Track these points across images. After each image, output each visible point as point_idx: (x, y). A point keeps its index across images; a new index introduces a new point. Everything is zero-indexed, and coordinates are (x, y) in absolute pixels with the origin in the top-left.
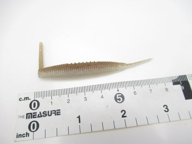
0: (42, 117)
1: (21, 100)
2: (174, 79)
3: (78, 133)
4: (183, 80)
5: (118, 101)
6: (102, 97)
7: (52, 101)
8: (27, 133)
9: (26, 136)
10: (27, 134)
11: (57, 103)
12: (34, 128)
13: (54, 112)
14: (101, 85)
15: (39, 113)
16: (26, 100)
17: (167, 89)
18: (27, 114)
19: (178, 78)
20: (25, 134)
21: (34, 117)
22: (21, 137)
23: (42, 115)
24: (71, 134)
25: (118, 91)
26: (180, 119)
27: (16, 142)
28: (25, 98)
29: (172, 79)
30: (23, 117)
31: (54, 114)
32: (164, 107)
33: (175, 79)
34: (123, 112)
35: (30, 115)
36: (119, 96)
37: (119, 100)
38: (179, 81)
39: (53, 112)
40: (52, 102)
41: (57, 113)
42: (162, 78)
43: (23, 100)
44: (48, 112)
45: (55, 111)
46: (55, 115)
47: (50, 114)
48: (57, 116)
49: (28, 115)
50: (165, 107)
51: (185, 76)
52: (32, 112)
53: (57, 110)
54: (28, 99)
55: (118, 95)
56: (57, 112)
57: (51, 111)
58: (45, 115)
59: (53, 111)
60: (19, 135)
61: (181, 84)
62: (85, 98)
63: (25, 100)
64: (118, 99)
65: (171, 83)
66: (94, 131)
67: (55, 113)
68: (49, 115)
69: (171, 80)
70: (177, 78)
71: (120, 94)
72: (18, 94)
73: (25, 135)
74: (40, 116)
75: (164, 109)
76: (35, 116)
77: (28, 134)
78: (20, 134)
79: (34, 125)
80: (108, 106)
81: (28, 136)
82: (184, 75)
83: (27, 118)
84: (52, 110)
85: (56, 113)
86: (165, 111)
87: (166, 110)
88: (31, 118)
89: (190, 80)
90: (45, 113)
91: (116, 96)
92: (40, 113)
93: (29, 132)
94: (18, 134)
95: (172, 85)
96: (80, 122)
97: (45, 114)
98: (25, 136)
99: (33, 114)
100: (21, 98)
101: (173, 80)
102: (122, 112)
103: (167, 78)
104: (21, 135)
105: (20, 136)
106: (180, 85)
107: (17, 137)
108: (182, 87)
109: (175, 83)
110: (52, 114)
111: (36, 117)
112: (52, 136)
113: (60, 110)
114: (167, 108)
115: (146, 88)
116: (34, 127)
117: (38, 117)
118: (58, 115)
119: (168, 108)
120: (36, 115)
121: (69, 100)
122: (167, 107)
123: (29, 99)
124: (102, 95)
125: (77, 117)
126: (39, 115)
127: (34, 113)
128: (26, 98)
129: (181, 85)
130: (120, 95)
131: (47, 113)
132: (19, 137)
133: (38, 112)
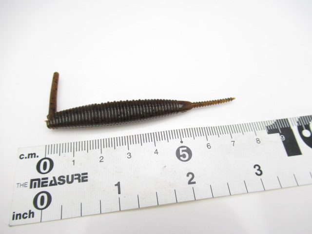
0: (57, 185)
1: (23, 158)
2: (269, 125)
3: (117, 210)
4: (283, 127)
5: (182, 158)
6: (156, 152)
7: (74, 159)
8: (30, 211)
9: (30, 217)
10: (31, 214)
11: (83, 162)
12: (42, 203)
13: (77, 177)
14: (155, 134)
15: (52, 179)
16: (32, 157)
17: (258, 141)
18: (32, 180)
19: (275, 122)
20: (28, 213)
21: (43, 186)
22: (20, 218)
23: (58, 181)
24: (105, 212)
25: (182, 142)
26: (280, 187)
27: (11, 226)
28: (29, 155)
29: (267, 125)
30: (24, 185)
31: (77, 180)
32: (255, 167)
33: (271, 124)
34: (191, 176)
35: (37, 182)
36: (183, 151)
37: (184, 156)
38: (276, 128)
39: (75, 177)
40: (74, 161)
41: (83, 178)
42: (251, 124)
43: (26, 158)
44: (68, 176)
45: (79, 175)
46: (79, 182)
47: (70, 180)
48: (81, 183)
49: (34, 182)
50: (257, 168)
51: (286, 120)
52: (41, 176)
53: (83, 174)
54: (35, 157)
55: (181, 149)
56: (82, 176)
57: (73, 176)
58: (61, 182)
59: (76, 175)
60: (17, 215)
61: (280, 132)
62: (129, 154)
63: (29, 158)
64: (181, 156)
65: (265, 131)
66: (143, 207)
67: (79, 179)
68: (69, 182)
69: (264, 126)
70: (273, 123)
71: (185, 147)
72: (19, 148)
73: (28, 215)
74: (53, 183)
75: (256, 170)
76: (44, 184)
77: (33, 213)
78: (18, 213)
79: (43, 198)
80: (165, 167)
81: (33, 217)
82: (284, 119)
83: (31, 187)
84: (74, 174)
85: (81, 178)
86: (257, 174)
87: (259, 172)
88: (39, 187)
89: (293, 125)
90: (62, 178)
91: (178, 151)
92: (54, 178)
93: (34, 209)
94: (15, 214)
95: (267, 133)
96: (119, 193)
97: (62, 180)
98: (26, 217)
99: (41, 181)
100: (23, 155)
101: (267, 127)
102: (188, 176)
103: (258, 123)
104: (20, 214)
105: (19, 216)
106: (278, 134)
107: (13, 219)
108: (282, 137)
109: (271, 131)
110: (74, 180)
111: (46, 186)
112: (73, 216)
113: (87, 174)
114: (259, 170)
115: (225, 138)
116: (43, 201)
117: (51, 185)
118: (83, 181)
119: (261, 169)
120: (47, 182)
121: (102, 158)
122: (260, 167)
123: (36, 155)
124: (157, 150)
125: (116, 185)
126: (51, 181)
127: (43, 179)
128: (32, 154)
129: (281, 134)
130: (185, 149)
131: (65, 179)
132: (17, 219)
133: (50, 176)
